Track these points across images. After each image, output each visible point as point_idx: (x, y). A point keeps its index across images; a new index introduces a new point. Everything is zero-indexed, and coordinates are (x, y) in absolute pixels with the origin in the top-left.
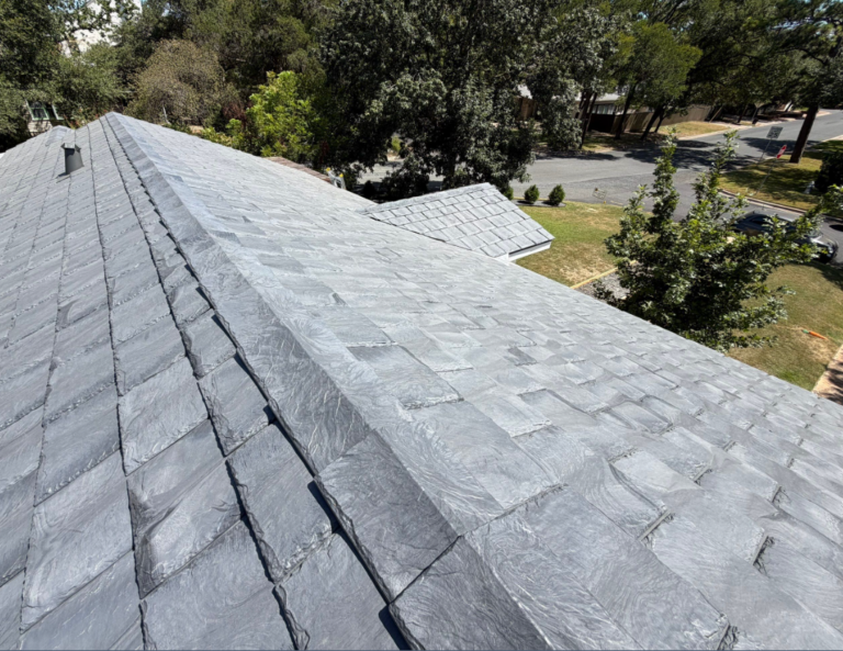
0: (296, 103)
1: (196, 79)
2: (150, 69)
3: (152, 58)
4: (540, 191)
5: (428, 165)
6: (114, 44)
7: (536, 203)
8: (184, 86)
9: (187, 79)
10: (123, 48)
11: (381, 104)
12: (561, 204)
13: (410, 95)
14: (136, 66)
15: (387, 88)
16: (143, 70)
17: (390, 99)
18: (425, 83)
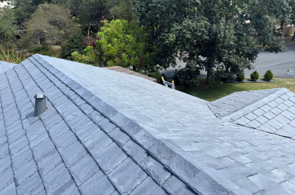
0: (124, 36)
1: (58, 23)
2: (33, 19)
3: (35, 13)
4: (259, 74)
5: (200, 65)
6: (13, 7)
7: (258, 80)
8: (52, 27)
9: (53, 23)
10: (18, 9)
11: (175, 36)
12: (272, 80)
13: (191, 31)
14: (25, 17)
15: (176, 27)
16: (29, 20)
17: (179, 33)
18: (199, 24)
